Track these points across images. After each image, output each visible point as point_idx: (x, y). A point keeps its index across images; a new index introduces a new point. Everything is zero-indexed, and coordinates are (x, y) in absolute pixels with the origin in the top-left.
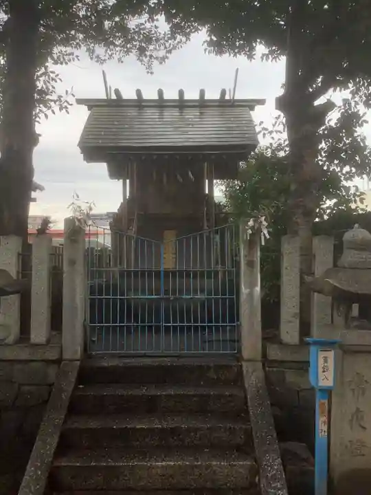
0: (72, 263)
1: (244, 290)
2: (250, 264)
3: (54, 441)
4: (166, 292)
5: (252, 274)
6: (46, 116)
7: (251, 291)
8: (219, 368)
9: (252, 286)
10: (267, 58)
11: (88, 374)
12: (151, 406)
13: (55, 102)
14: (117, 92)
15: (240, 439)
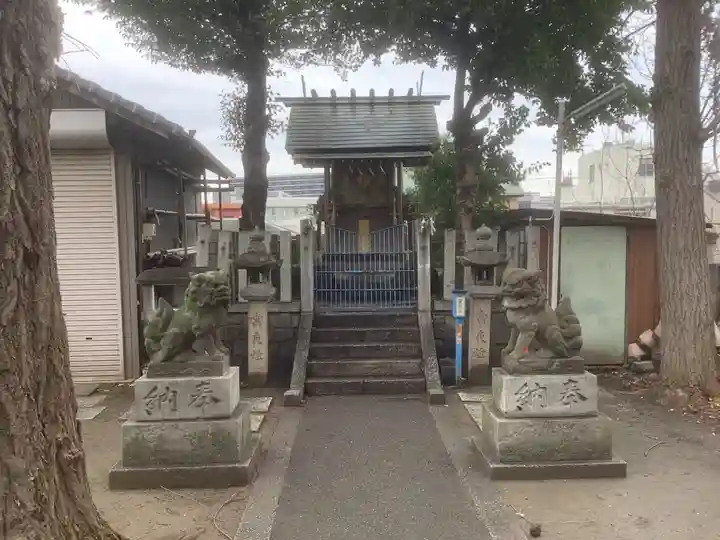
0: (306, 249)
1: (420, 266)
2: (424, 248)
3: (306, 354)
4: (368, 269)
5: (424, 255)
6: (272, 137)
7: (424, 267)
8: (402, 316)
9: (424, 264)
10: (447, 69)
11: (319, 321)
12: (361, 337)
13: (278, 127)
14: (313, 92)
15: (414, 352)
